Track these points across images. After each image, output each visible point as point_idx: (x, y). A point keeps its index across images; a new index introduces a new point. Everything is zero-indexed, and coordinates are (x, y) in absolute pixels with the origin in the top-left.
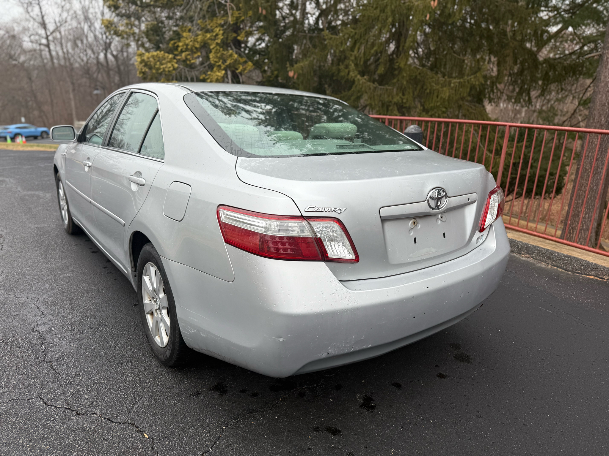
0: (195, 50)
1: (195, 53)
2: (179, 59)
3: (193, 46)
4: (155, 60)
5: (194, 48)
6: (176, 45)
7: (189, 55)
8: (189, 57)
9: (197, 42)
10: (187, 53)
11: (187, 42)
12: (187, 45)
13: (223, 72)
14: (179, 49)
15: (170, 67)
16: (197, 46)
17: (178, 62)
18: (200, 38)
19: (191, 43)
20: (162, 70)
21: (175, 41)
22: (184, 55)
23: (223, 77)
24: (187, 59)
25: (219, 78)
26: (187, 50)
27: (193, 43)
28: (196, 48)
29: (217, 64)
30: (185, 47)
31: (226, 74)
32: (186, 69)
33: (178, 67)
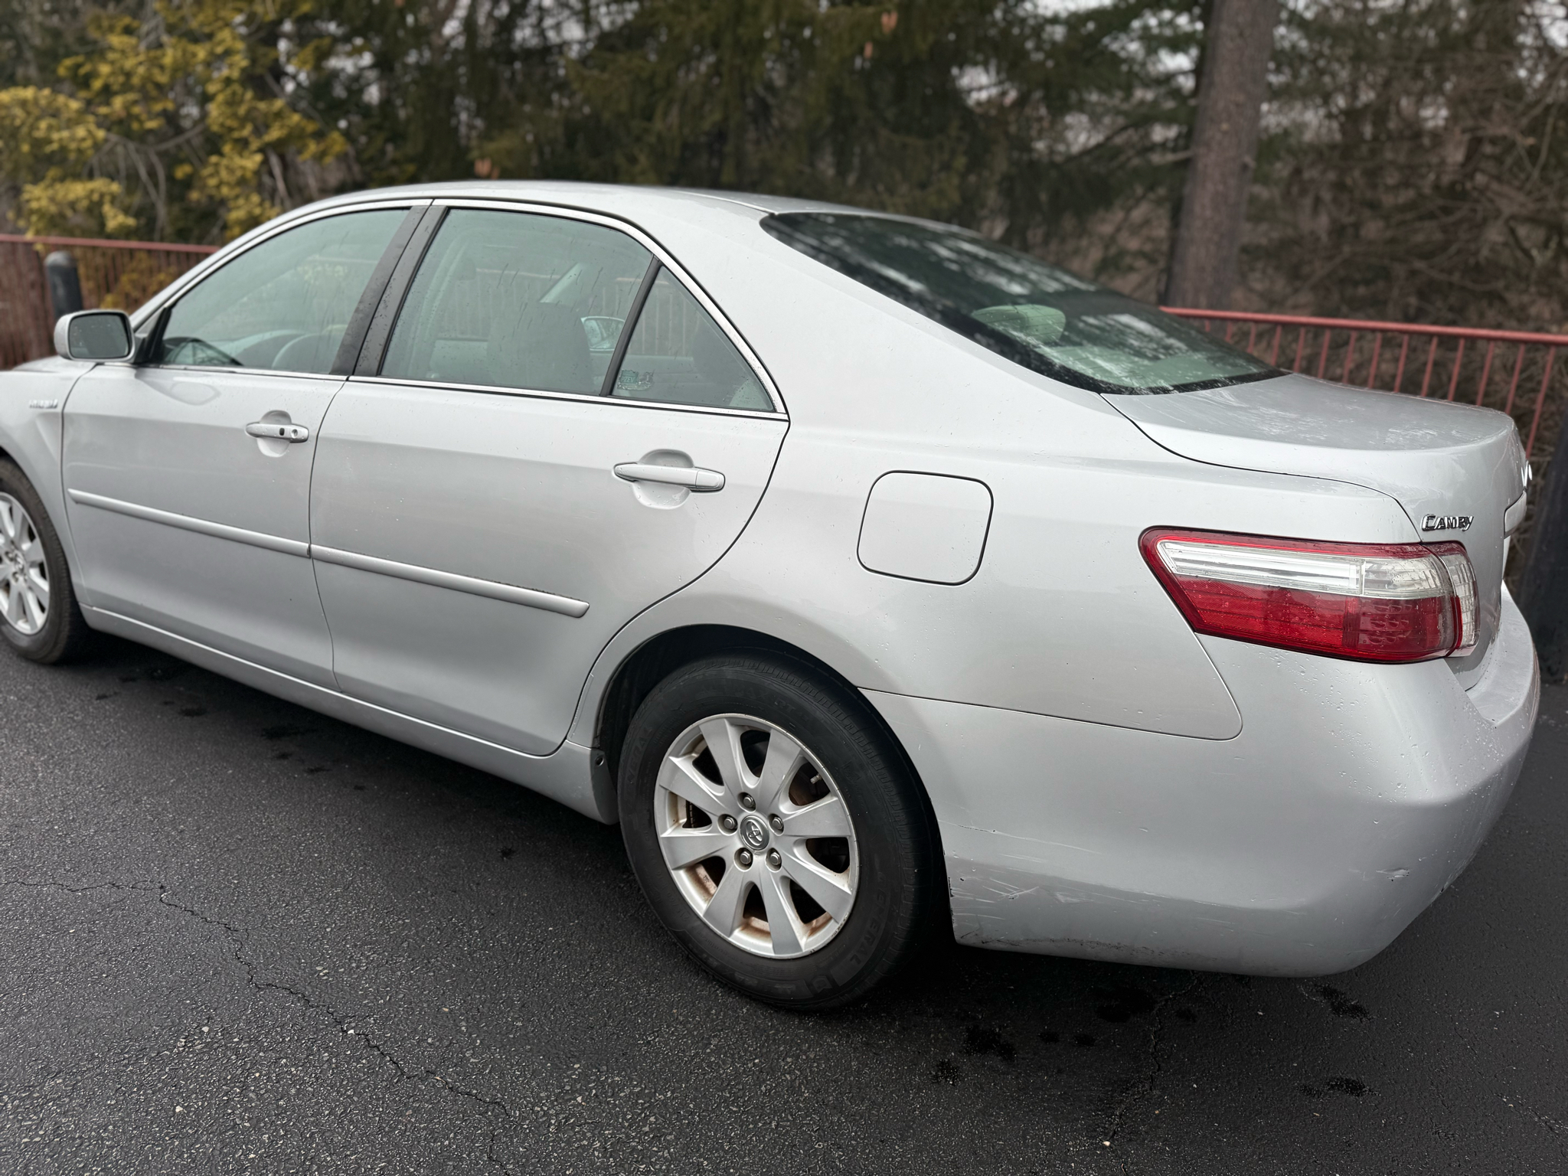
0: (154, 93)
1: (155, 100)
2: (106, 116)
3: (148, 79)
4: (28, 113)
5: (150, 87)
6: (83, 71)
7: (135, 103)
8: (136, 110)
9: (162, 68)
10: (131, 96)
11: (129, 63)
12: (128, 75)
13: (258, 158)
14: (97, 84)
15: (83, 139)
16: (163, 78)
17: (104, 123)
18: (169, 57)
19: (141, 70)
20: (55, 146)
21: (80, 59)
22: (118, 102)
23: (257, 173)
24: (131, 117)
25: (249, 175)
26: (126, 88)
27: (148, 69)
28: (159, 86)
29: (236, 135)
30: (121, 79)
31: (265, 162)
32: (132, 146)
33: (106, 140)
